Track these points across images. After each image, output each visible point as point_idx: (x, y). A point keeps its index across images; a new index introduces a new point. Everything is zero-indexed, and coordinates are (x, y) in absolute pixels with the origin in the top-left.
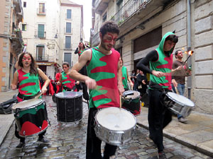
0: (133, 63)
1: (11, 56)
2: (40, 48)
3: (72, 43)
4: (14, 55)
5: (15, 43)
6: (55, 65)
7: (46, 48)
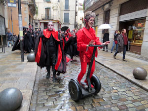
0: (119, 24)
1: (30, 17)
2: (48, 10)
3: (69, 5)
4: (31, 16)
5: (31, 8)
6: (58, 22)
7: (52, 10)
